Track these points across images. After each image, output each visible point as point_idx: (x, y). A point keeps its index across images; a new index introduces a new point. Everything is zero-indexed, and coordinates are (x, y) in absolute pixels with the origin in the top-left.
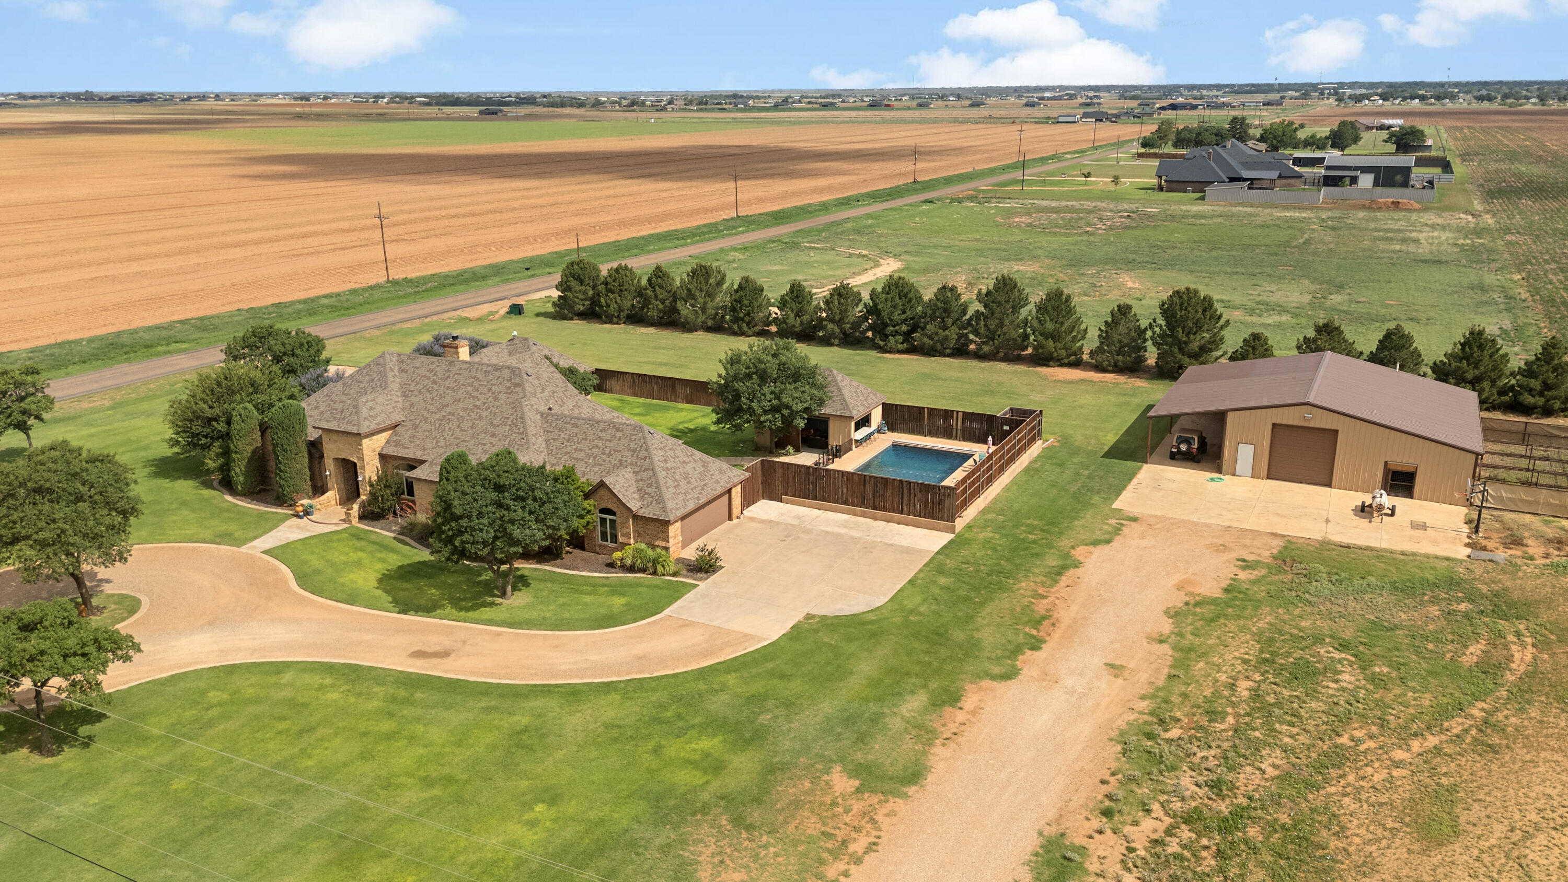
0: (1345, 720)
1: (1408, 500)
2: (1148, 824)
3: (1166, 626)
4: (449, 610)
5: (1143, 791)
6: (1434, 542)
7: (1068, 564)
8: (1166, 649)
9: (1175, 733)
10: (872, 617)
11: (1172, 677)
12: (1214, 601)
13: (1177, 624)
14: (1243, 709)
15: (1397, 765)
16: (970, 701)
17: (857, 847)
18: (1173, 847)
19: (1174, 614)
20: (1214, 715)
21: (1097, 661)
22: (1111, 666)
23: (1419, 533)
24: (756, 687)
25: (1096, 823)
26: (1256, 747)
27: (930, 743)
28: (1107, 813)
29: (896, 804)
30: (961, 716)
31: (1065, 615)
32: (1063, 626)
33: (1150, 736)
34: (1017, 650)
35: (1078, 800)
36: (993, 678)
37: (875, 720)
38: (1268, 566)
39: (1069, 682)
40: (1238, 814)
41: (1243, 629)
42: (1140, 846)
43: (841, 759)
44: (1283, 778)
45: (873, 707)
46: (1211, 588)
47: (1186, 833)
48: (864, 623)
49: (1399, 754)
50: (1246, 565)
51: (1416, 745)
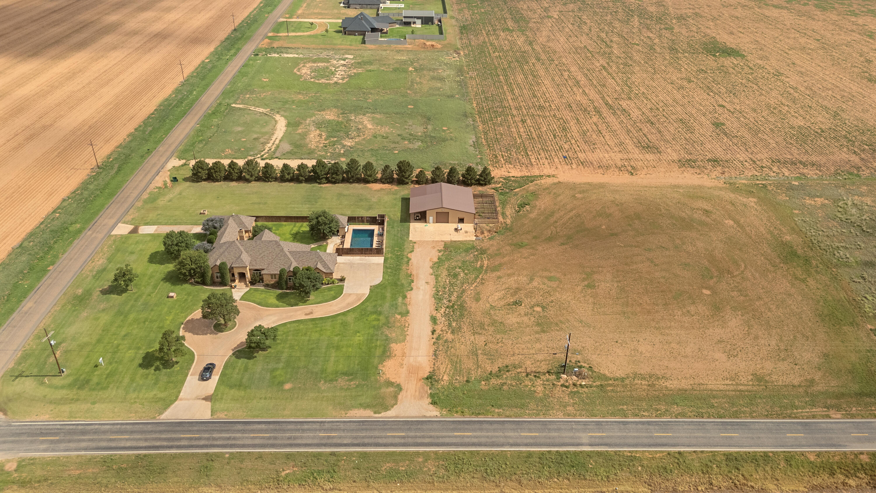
0: (463, 284)
1: (463, 224)
2: (442, 310)
3: (431, 271)
4: (301, 304)
5: (440, 305)
6: (469, 236)
7: (409, 260)
8: (433, 276)
9: (441, 293)
10: (382, 283)
11: (436, 282)
12: (437, 263)
13: (433, 270)
14: (449, 286)
15: (472, 290)
16: (408, 296)
17: (407, 325)
18: (447, 312)
19: (432, 268)
20: (445, 288)
21: (424, 282)
22: (426, 282)
23: (466, 234)
24: (373, 304)
25: (436, 312)
26: (452, 292)
27: (407, 306)
28: (437, 310)
29: (408, 317)
30: (409, 300)
31: (414, 273)
32: (415, 275)
33: (437, 295)
34: (410, 284)
35: (432, 309)
36: (409, 291)
37: (396, 304)
38: (443, 251)
39: (421, 288)
40: (453, 304)
41: (444, 268)
42: (443, 313)
43: (396, 313)
44: (457, 297)
45: (394, 302)
46: (436, 260)
47: (447, 310)
48: (382, 285)
49: (472, 288)
50: (440, 251)
51: (473, 286)
